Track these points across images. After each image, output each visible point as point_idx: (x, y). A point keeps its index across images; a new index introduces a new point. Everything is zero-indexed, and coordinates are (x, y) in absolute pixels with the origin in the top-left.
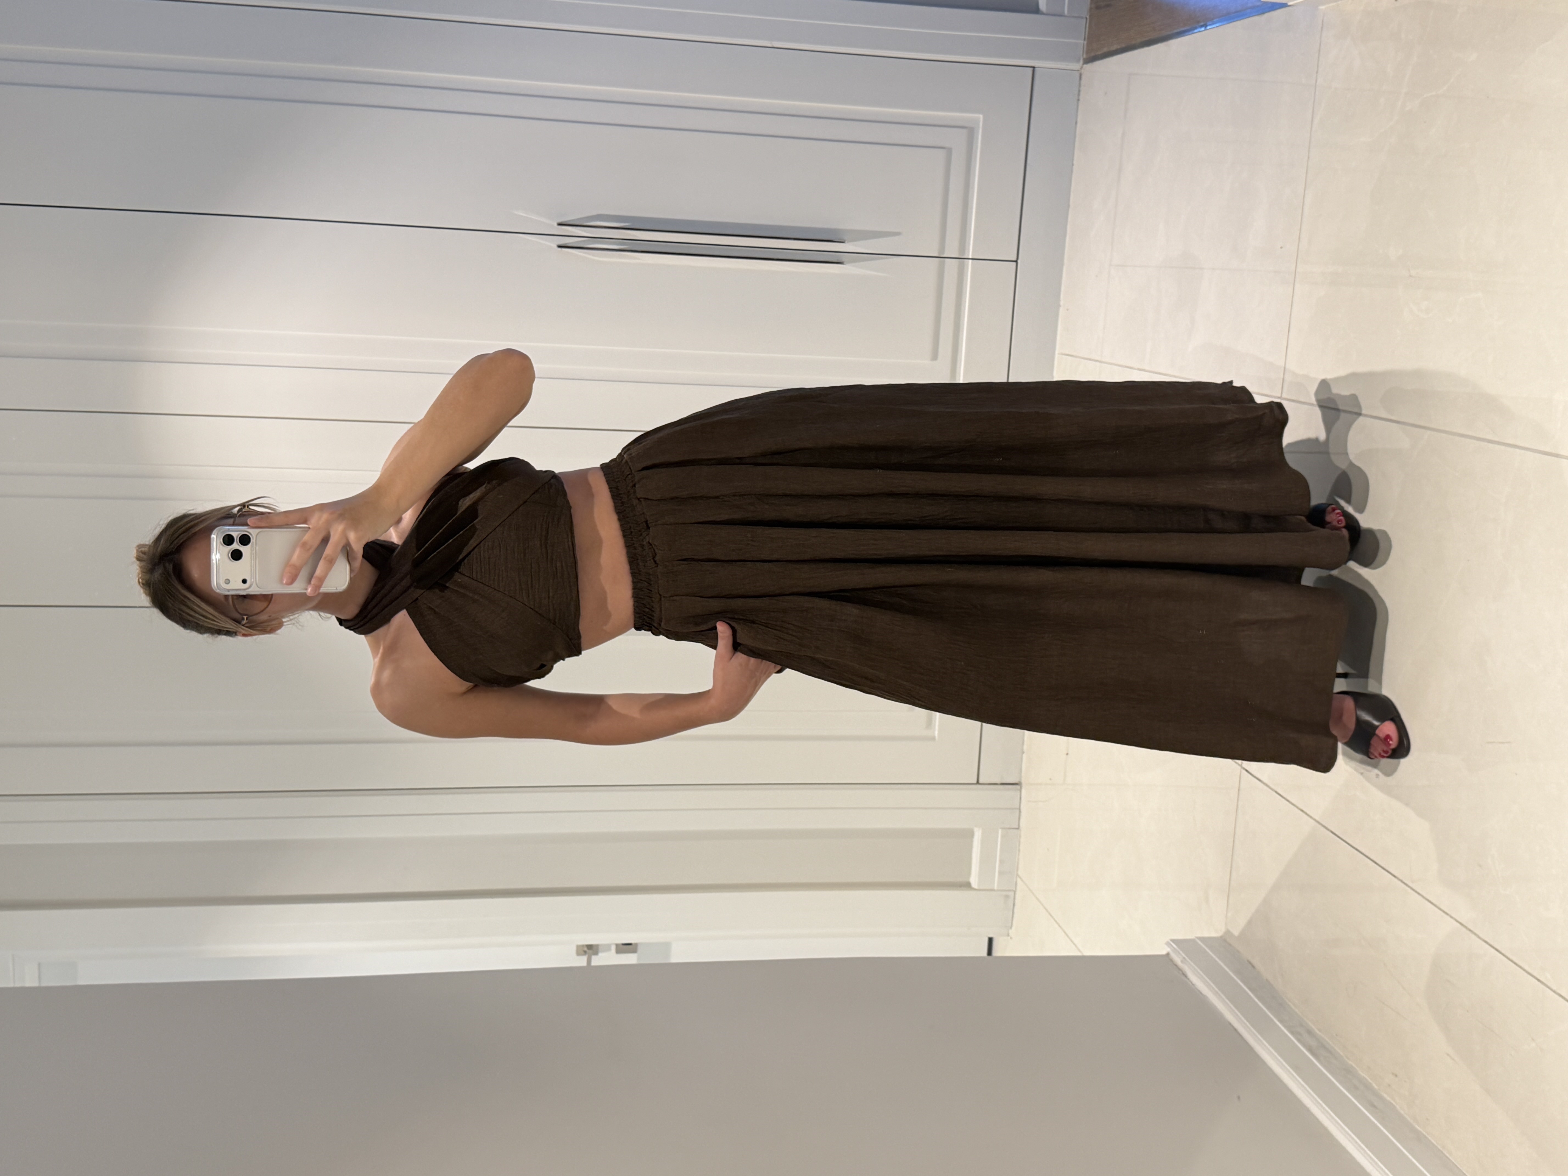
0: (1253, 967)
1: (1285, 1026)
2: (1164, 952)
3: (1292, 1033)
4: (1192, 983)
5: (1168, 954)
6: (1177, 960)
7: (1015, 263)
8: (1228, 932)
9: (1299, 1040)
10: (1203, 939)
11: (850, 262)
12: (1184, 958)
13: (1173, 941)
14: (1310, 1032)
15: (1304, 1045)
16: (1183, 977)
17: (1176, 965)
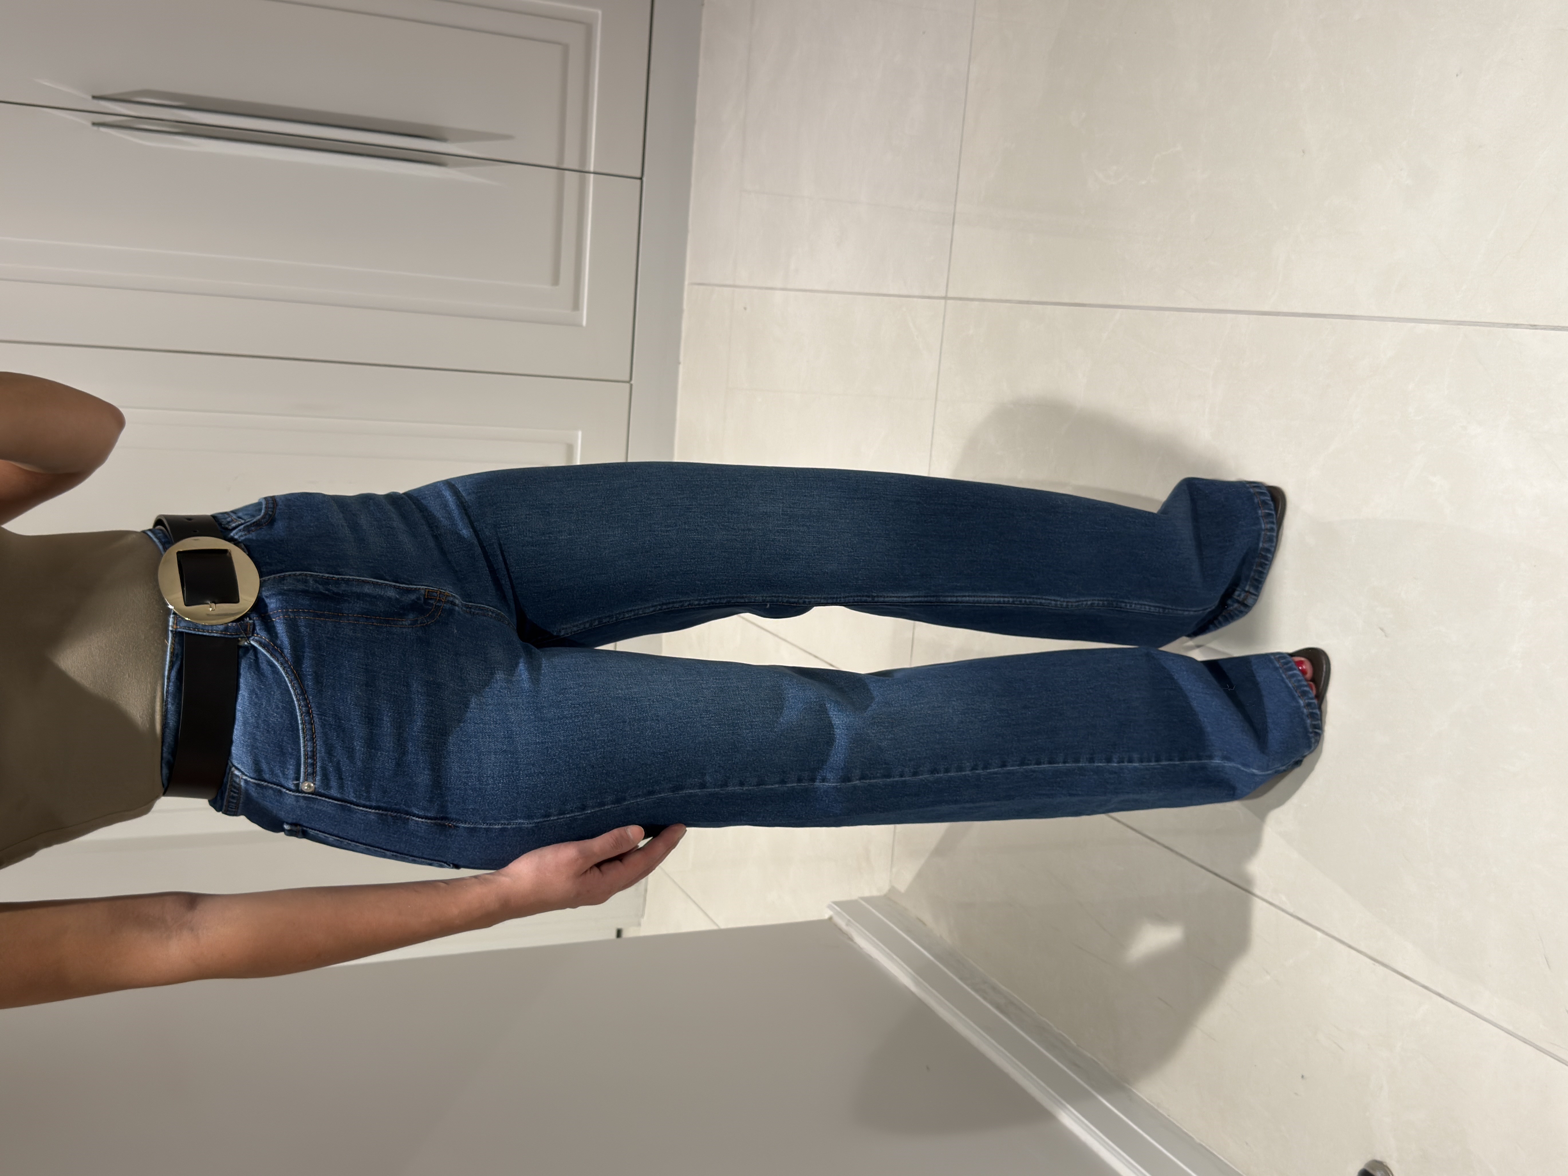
0: (924, 924)
1: (968, 985)
2: (826, 917)
3: (976, 991)
4: (859, 946)
5: (830, 919)
6: (842, 923)
7: (639, 181)
8: (893, 890)
9: (985, 998)
10: (867, 900)
11: (456, 165)
12: (849, 921)
13: (836, 903)
14: (994, 988)
15: (991, 1003)
16: (851, 943)
17: (840, 930)
